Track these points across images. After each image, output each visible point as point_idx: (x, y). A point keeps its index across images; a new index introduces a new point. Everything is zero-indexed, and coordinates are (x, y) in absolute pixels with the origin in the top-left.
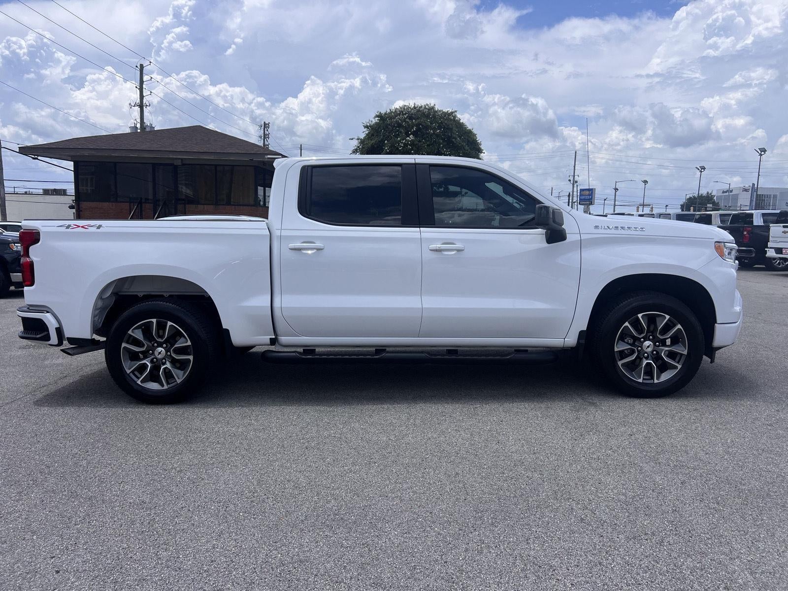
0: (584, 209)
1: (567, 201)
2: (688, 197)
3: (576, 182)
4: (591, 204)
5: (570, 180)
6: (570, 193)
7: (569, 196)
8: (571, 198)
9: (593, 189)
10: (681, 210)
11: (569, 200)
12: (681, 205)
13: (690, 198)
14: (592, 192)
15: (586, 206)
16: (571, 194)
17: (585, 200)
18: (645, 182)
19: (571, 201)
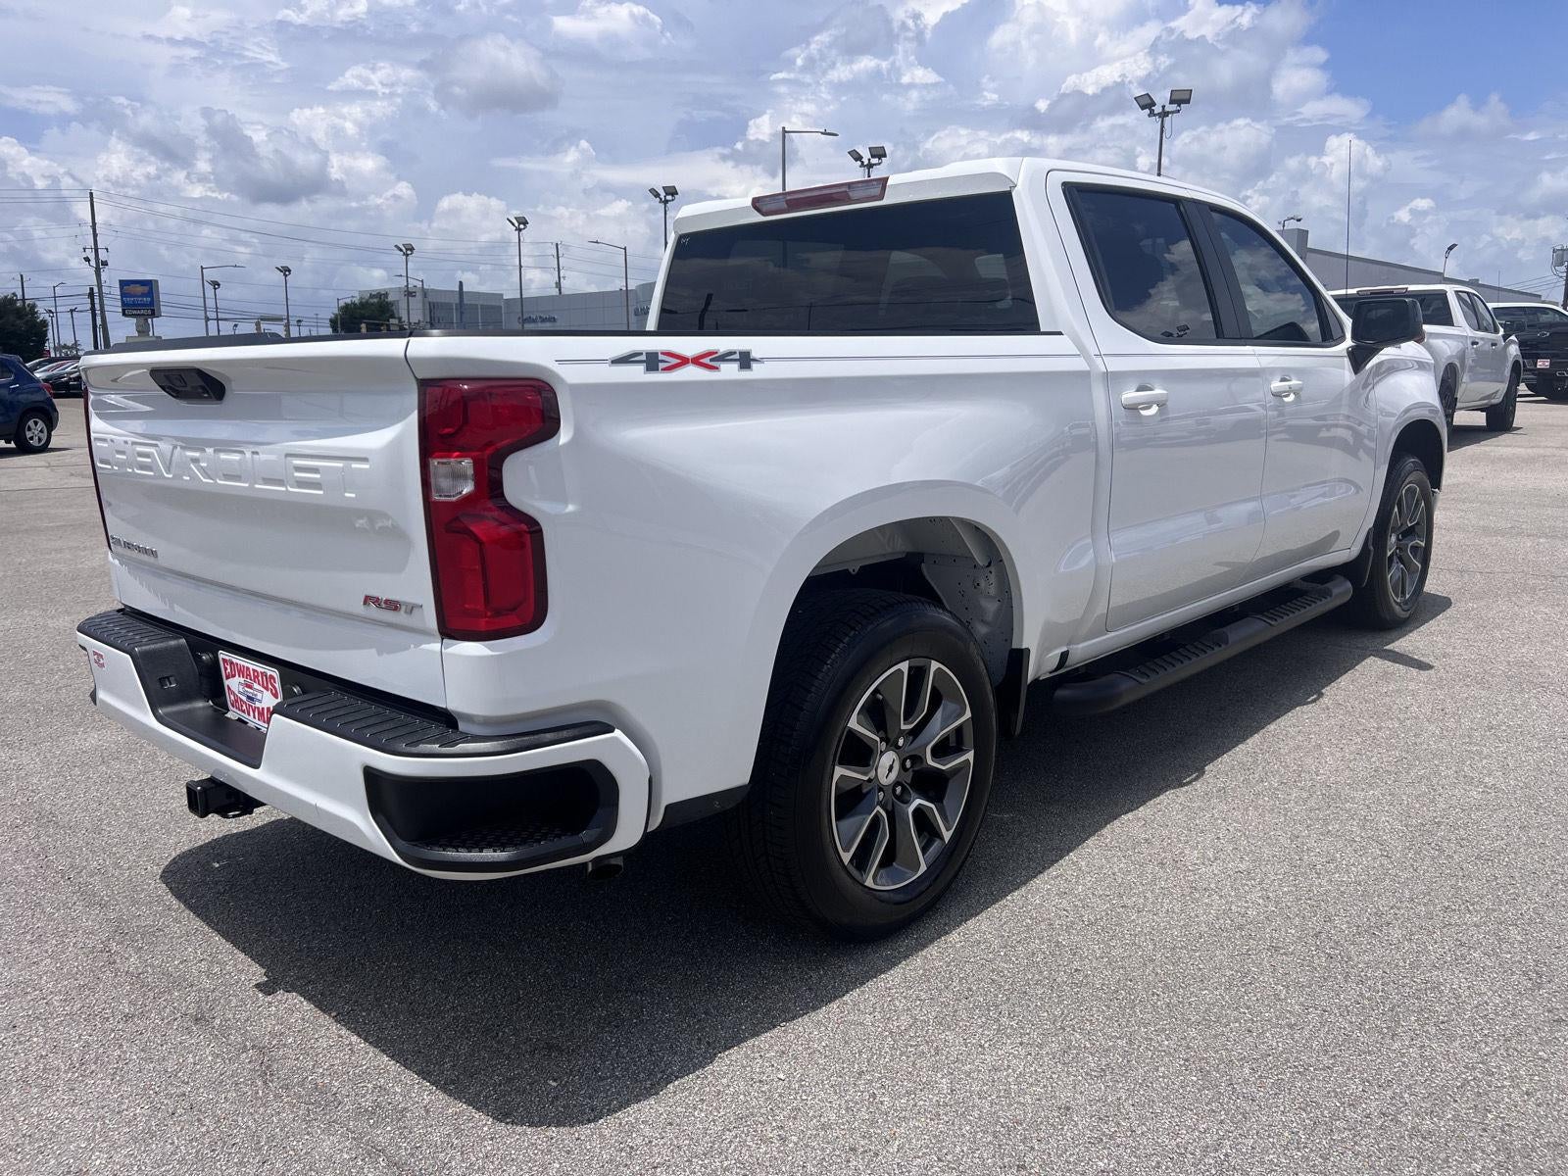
0: (137, 326)
1: (89, 306)
2: (342, 303)
3: (105, 264)
4: (154, 314)
5: (87, 259)
6: (92, 289)
7: (91, 295)
8: (97, 301)
9: (151, 281)
10: (331, 330)
11: (93, 304)
12: (331, 320)
13: (347, 305)
14: (151, 289)
15: (142, 320)
16: (96, 290)
17: (134, 306)
18: (286, 271)
19: (97, 307)
